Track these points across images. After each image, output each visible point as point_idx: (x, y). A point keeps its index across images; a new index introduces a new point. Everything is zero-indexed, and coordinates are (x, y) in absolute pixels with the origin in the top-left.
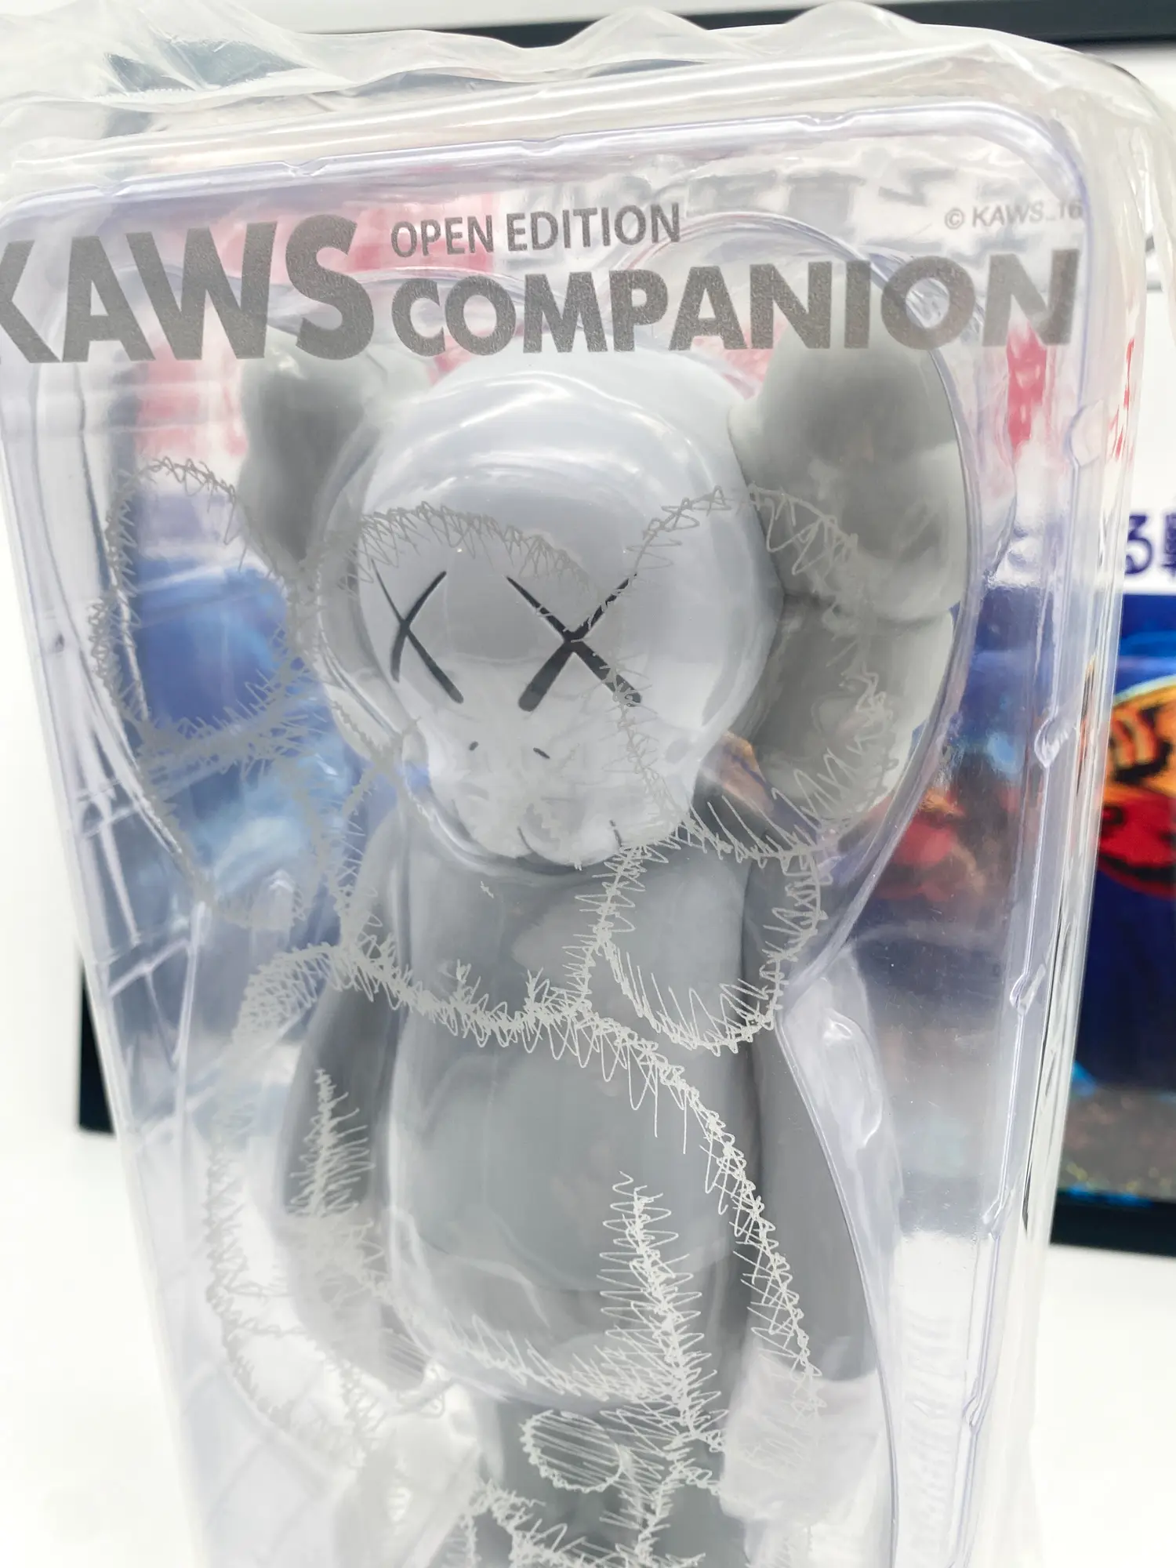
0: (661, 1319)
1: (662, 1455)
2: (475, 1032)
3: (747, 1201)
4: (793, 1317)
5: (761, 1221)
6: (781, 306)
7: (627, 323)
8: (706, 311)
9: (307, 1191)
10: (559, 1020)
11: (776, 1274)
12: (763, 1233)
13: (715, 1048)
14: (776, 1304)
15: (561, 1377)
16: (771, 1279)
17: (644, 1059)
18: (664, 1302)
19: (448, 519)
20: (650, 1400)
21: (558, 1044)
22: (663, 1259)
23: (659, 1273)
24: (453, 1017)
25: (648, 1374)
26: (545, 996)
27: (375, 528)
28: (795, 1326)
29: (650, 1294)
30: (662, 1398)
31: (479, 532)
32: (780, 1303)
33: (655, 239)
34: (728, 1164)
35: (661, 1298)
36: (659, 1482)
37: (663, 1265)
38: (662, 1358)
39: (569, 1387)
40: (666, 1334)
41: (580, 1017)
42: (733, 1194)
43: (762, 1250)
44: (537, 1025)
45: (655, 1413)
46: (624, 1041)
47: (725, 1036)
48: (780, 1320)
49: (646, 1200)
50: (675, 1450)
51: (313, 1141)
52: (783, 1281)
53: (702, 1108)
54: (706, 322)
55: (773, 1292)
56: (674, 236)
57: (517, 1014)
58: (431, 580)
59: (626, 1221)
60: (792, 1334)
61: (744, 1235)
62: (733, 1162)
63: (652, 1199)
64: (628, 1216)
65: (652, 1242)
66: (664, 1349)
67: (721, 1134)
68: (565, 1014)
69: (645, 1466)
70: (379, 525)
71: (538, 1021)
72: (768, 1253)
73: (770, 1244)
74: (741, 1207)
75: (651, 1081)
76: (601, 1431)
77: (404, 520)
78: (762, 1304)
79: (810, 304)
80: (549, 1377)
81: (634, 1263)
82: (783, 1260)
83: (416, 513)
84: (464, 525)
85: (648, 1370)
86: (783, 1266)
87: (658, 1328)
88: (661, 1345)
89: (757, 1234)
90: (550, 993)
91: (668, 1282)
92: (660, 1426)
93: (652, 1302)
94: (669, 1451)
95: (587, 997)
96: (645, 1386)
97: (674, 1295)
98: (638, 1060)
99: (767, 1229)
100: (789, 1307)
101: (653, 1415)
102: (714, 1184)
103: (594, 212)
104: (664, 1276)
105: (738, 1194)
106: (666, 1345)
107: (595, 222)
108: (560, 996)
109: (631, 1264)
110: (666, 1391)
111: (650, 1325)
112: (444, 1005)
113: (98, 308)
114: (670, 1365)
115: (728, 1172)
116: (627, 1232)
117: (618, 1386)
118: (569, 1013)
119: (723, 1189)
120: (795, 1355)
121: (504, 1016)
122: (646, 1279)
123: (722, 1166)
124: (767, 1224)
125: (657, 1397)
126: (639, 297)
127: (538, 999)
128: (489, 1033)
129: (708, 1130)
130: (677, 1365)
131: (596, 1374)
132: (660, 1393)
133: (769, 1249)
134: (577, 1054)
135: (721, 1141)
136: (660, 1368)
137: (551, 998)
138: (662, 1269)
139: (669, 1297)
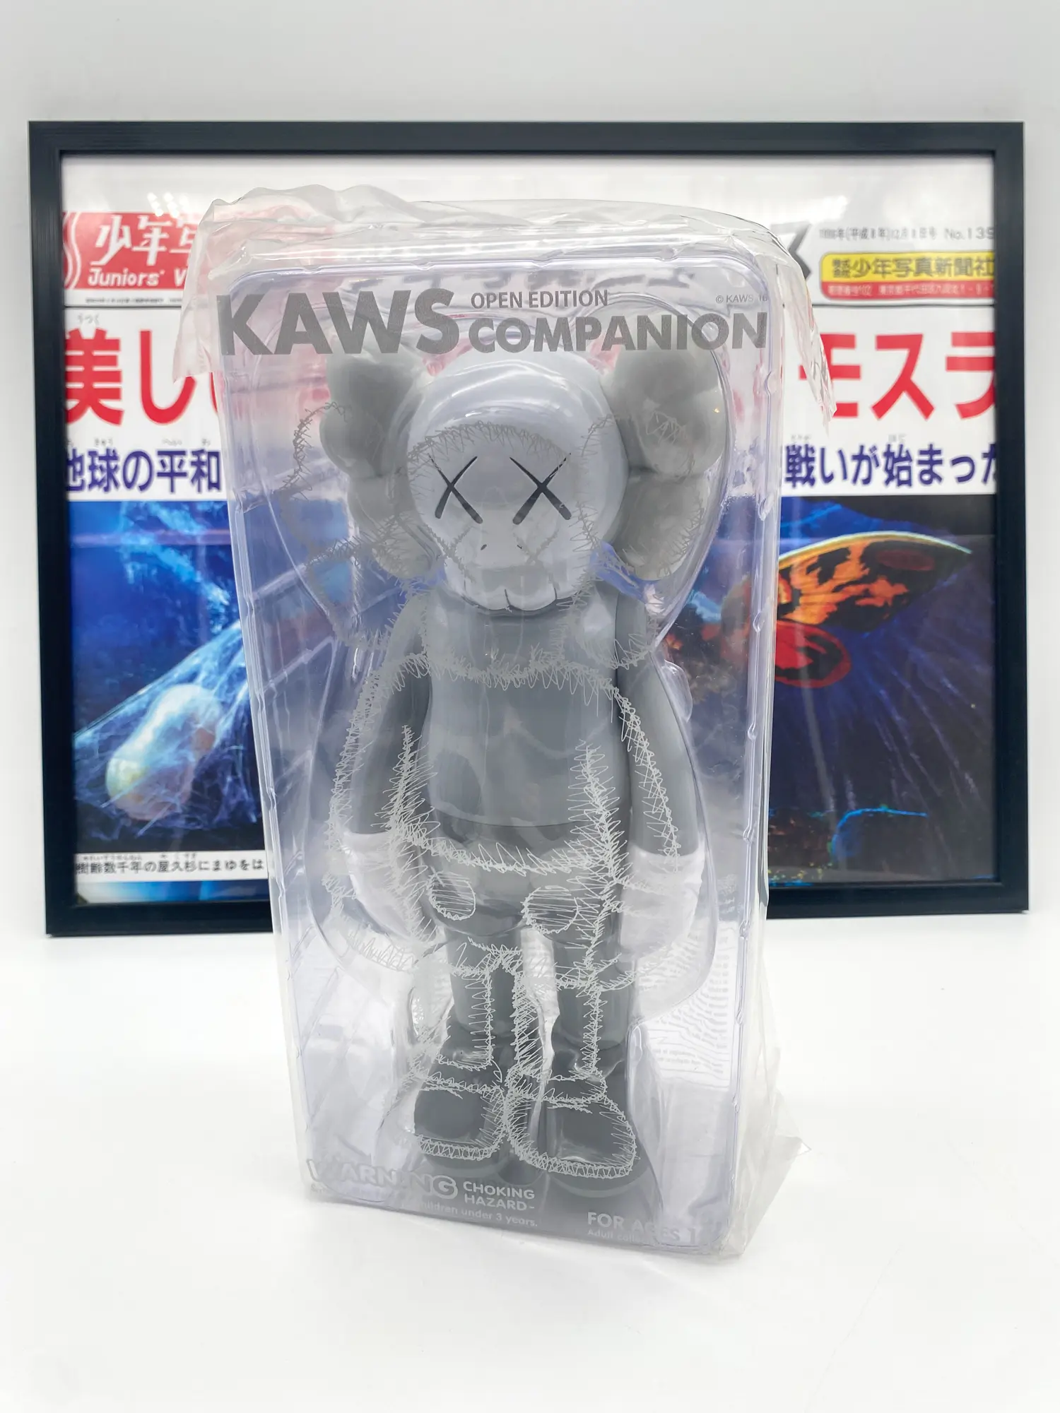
0: (599, 816)
1: (599, 897)
2: (501, 683)
3: (641, 742)
4: (663, 801)
5: (648, 752)
6: (650, 332)
7: (582, 339)
8: (618, 334)
9: (392, 800)
10: (547, 667)
11: (655, 779)
12: (648, 758)
13: (627, 666)
14: (655, 796)
15: (545, 865)
16: (653, 782)
17: (592, 679)
18: (601, 806)
19: (491, 428)
20: (593, 866)
21: (547, 680)
22: (600, 782)
23: (598, 790)
24: (489, 678)
25: (592, 850)
26: (540, 657)
27: (452, 434)
28: (665, 806)
29: (594, 803)
30: (600, 863)
31: (507, 433)
32: (657, 795)
33: (597, 304)
34: (632, 724)
35: (599, 804)
36: (597, 915)
37: (600, 785)
38: (599, 839)
39: (550, 870)
40: (602, 824)
41: (559, 664)
42: (634, 740)
43: (648, 767)
44: (535, 673)
45: (596, 873)
46: (581, 672)
47: (631, 659)
48: (657, 805)
49: (592, 751)
50: (605, 894)
51: (398, 769)
52: (658, 783)
53: (620, 697)
54: (618, 339)
55: (654, 789)
56: (605, 304)
57: (525, 668)
58: (470, 460)
59: (582, 765)
60: (663, 811)
61: (640, 761)
62: (635, 723)
63: (595, 750)
64: (583, 762)
65: (595, 774)
66: (601, 833)
67: (629, 708)
68: (551, 664)
69: (590, 907)
70: (454, 433)
71: (536, 670)
72: (651, 768)
73: (652, 763)
74: (638, 746)
75: (595, 689)
76: (567, 892)
77: (468, 429)
78: (649, 797)
79: (662, 331)
80: (539, 867)
81: (586, 788)
82: (658, 771)
83: (475, 426)
84: (500, 431)
85: (592, 848)
86: (659, 774)
87: (597, 822)
88: (599, 832)
89: (646, 759)
90: (543, 655)
91: (603, 794)
92: (598, 880)
93: (595, 808)
94: (602, 895)
95: (563, 653)
96: (591, 858)
97: (605, 802)
98: (589, 680)
99: (651, 756)
100: (662, 796)
101: (595, 875)
102: (626, 736)
103: (570, 292)
104: (601, 791)
105: (637, 739)
106: (602, 831)
107: (570, 297)
108: (549, 656)
109: (584, 789)
110: (601, 858)
111: (594, 821)
112: (484, 672)
113: (300, 327)
114: (604, 843)
115: (632, 728)
116: (582, 771)
117: (576, 862)
118: (552, 663)
119: (630, 738)
120: (665, 823)
121: (517, 672)
122: (591, 795)
123: (629, 726)
124: (651, 753)
125: (597, 863)
126: (588, 328)
127: (537, 659)
128: (509, 682)
129: (623, 708)
130: (607, 841)
131: (566, 858)
132: (598, 860)
133: (651, 766)
134: (557, 684)
135: (629, 712)
136: (598, 846)
137: (543, 657)
138: (601, 788)
139: (604, 803)
